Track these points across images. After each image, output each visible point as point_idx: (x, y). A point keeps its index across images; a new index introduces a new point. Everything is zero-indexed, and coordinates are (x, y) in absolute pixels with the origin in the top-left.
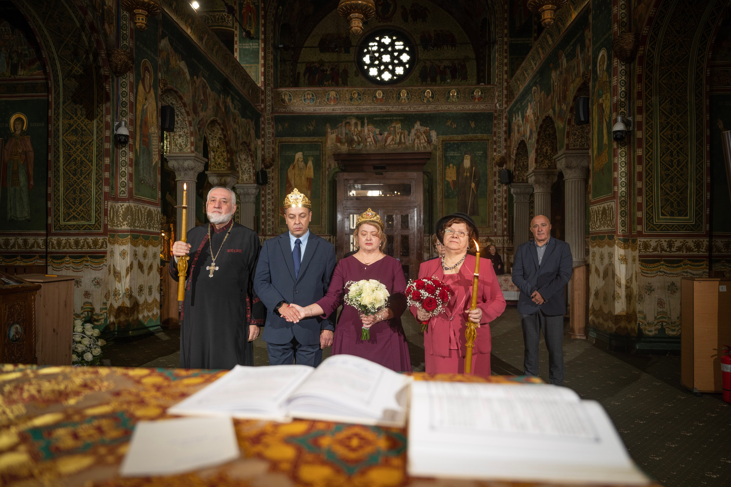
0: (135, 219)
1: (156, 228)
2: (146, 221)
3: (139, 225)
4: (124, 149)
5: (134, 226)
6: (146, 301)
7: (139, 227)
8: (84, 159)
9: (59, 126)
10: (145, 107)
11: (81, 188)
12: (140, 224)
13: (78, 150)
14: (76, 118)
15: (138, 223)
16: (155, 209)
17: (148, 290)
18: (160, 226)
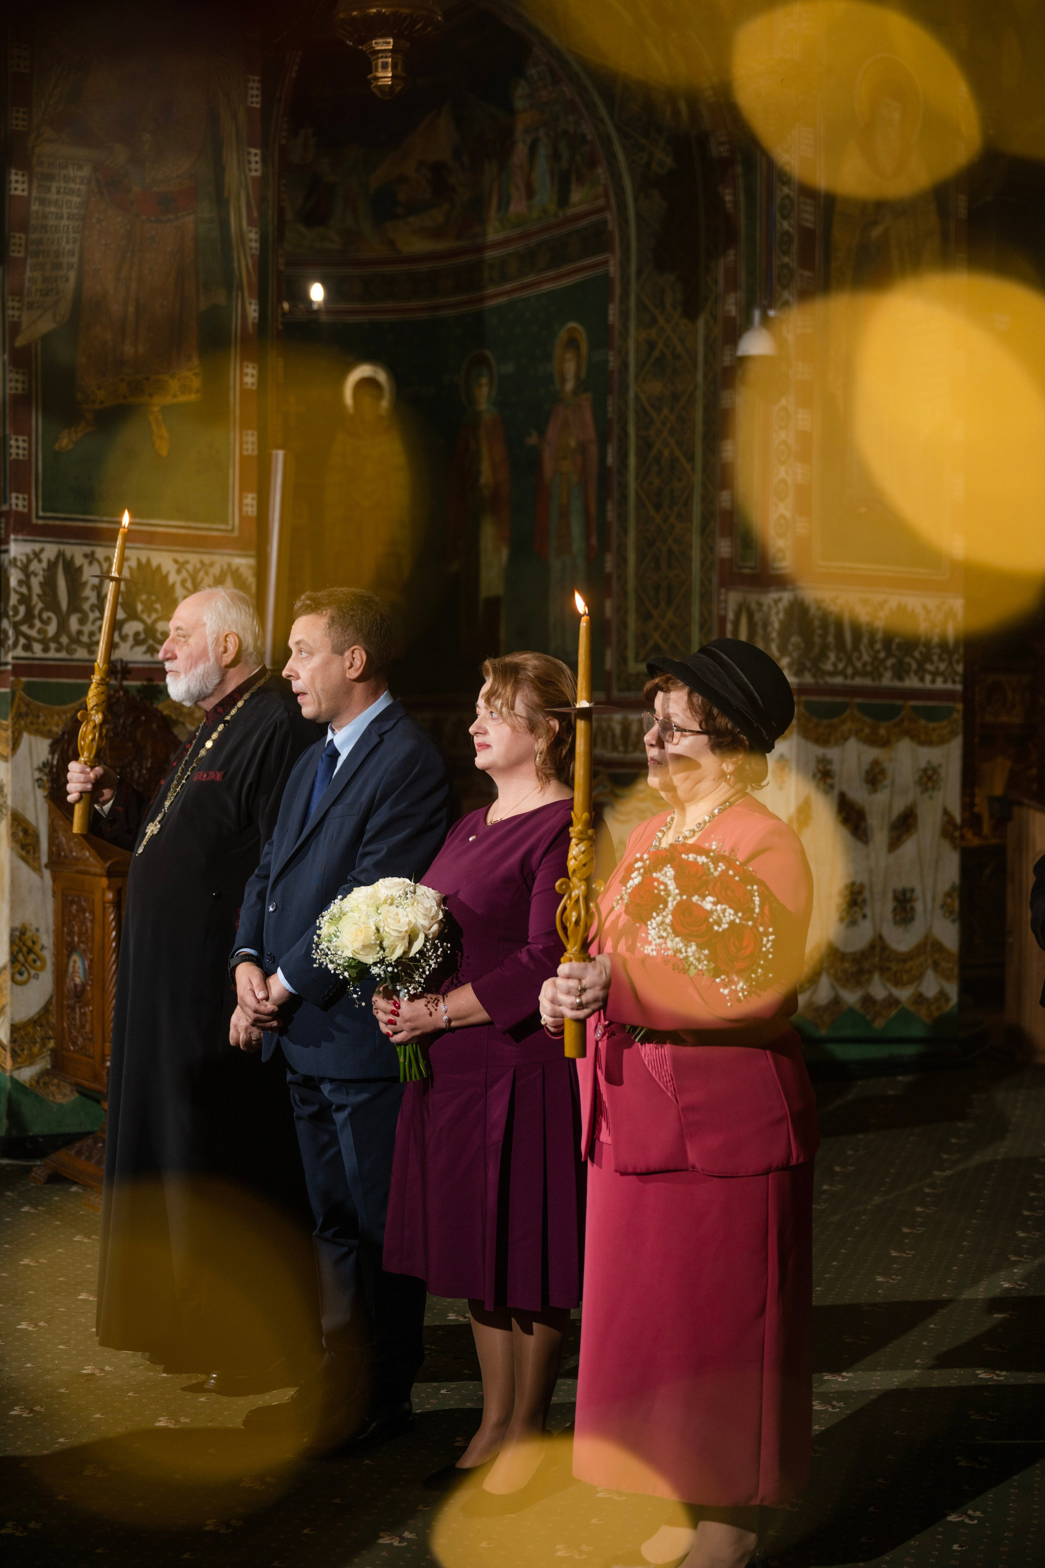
0: (824, 648)
1: (935, 674)
2: (878, 652)
3: (841, 666)
4: (783, 402)
5: (818, 672)
6: (878, 946)
7: (843, 673)
8: (678, 453)
9: (627, 353)
10: (876, 232)
11: (670, 551)
12: (850, 662)
13: (664, 424)
14: (661, 320)
15: (839, 659)
16: (932, 603)
17: (890, 905)
18: (960, 668)
